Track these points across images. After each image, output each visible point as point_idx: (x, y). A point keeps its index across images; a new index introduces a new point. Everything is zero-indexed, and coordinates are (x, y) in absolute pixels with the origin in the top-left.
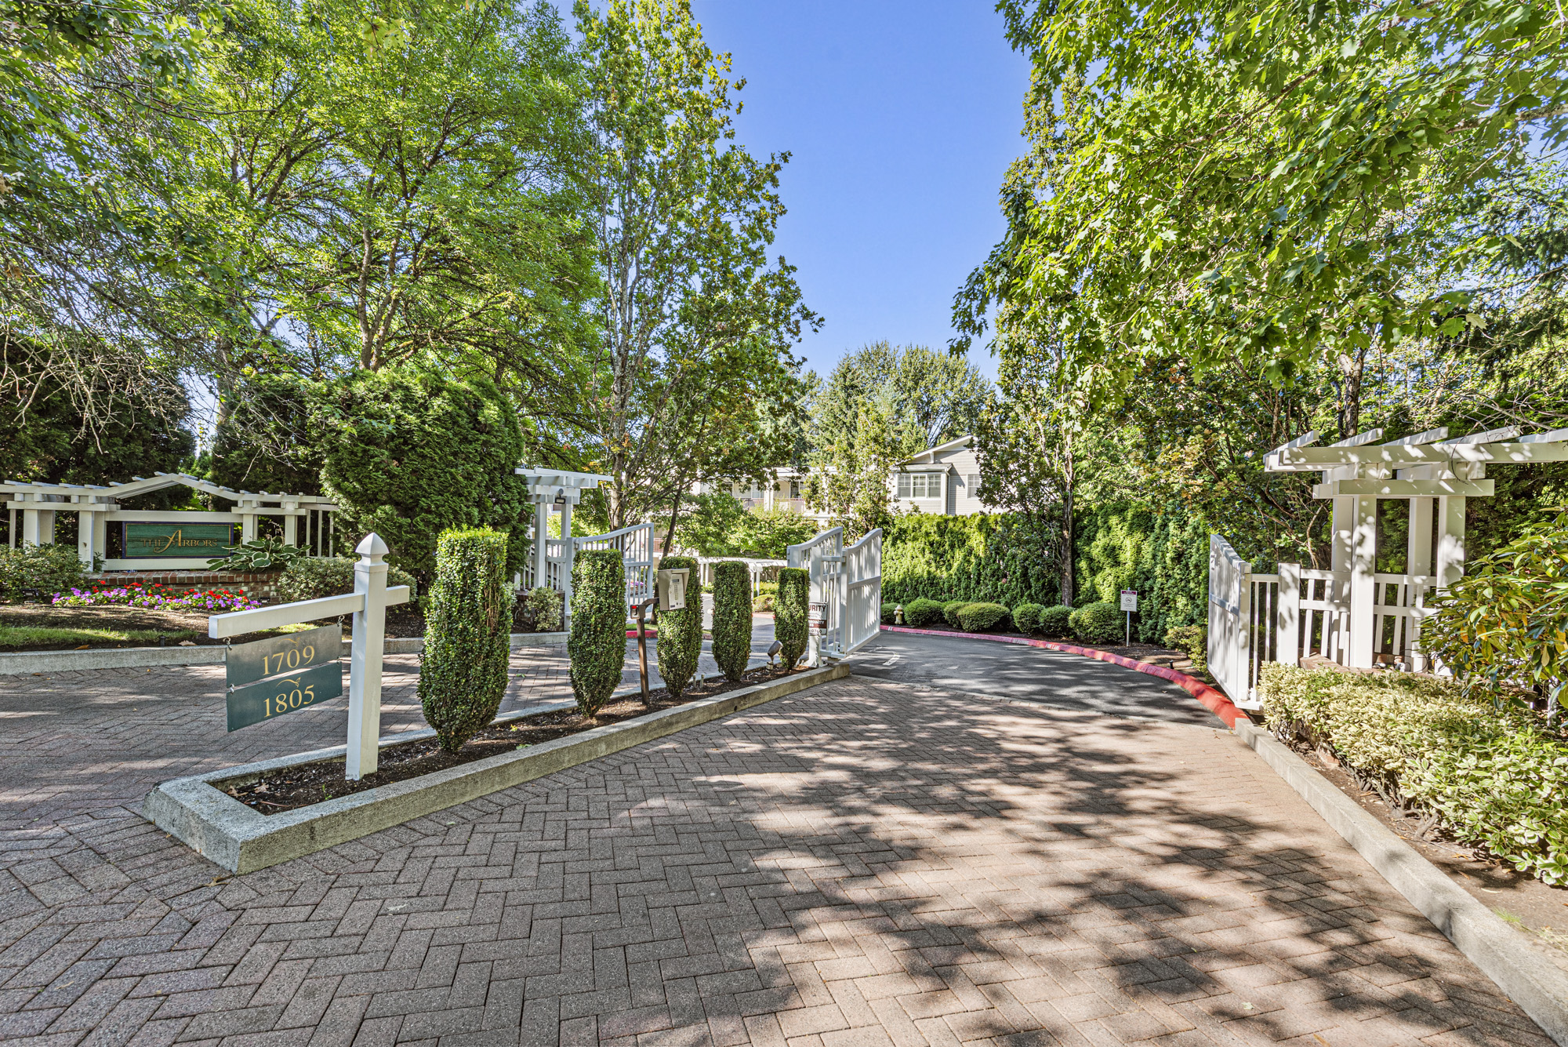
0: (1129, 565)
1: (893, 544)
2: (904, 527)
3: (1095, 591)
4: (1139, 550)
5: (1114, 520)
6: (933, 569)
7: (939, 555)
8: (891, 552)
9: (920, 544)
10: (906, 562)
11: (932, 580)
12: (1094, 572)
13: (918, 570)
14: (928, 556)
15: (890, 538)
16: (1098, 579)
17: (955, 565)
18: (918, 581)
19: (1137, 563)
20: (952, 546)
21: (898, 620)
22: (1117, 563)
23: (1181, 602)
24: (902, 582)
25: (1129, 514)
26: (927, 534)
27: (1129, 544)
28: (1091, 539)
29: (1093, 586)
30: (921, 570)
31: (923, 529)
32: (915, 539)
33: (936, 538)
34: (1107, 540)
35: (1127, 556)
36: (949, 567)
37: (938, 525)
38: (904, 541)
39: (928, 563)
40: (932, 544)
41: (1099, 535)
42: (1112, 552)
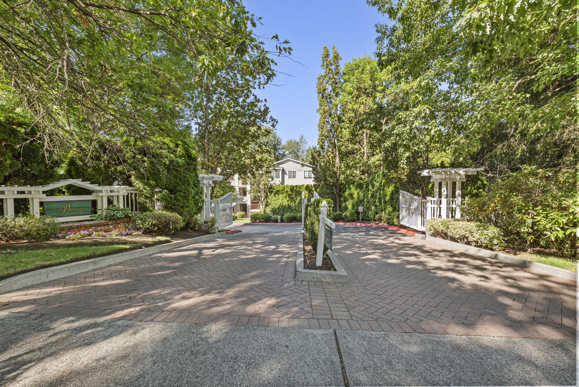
0: (356, 198)
1: (275, 195)
2: (278, 189)
3: (346, 207)
4: (358, 194)
5: (351, 186)
6: (289, 203)
7: (292, 199)
8: (274, 198)
9: (284, 195)
10: (280, 201)
11: (289, 206)
12: (345, 201)
13: (284, 204)
14: (288, 199)
15: (273, 194)
16: (347, 203)
17: (297, 201)
18: (284, 207)
19: (358, 198)
20: (296, 195)
21: (279, 221)
22: (353, 198)
23: (373, 208)
24: (279, 208)
25: (356, 184)
26: (287, 192)
27: (356, 193)
28: (344, 192)
29: (345, 205)
30: (285, 203)
31: (286, 190)
32: (283, 193)
33: (290, 193)
34: (349, 192)
35: (355, 196)
36: (295, 202)
37: (291, 188)
38: (278, 194)
39: (288, 201)
40: (289, 195)
41: (347, 190)
42: (351, 195)
